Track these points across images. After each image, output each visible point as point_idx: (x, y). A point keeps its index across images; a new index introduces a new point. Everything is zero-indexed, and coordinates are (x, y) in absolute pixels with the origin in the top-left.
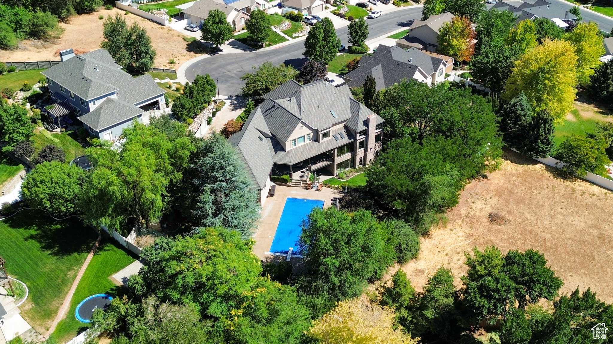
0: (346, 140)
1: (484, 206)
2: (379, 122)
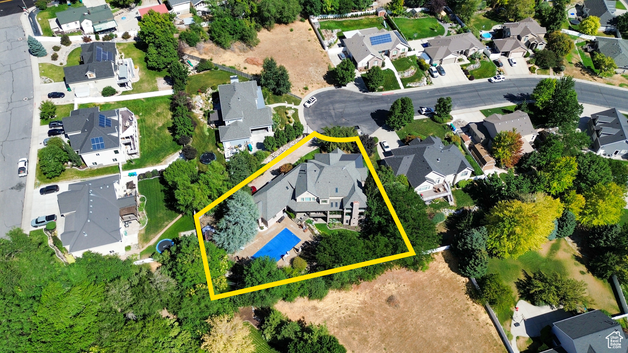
0: (338, 209)
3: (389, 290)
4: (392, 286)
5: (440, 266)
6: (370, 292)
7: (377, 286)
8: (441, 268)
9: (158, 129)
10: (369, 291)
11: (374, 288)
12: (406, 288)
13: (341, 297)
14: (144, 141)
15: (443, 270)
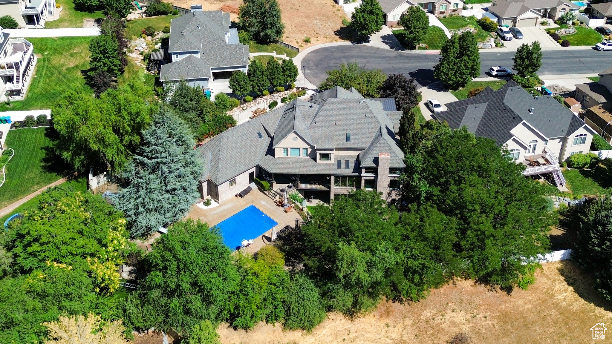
0: (349, 171)
1: (464, 321)
2: (397, 165)
3: (454, 324)
4: (460, 317)
5: (557, 288)
6: (413, 324)
7: (429, 314)
8: (560, 292)
9: (67, 69)
10: (411, 322)
11: (422, 317)
12: (490, 323)
13: (353, 330)
14: (39, 81)
15: (565, 294)
